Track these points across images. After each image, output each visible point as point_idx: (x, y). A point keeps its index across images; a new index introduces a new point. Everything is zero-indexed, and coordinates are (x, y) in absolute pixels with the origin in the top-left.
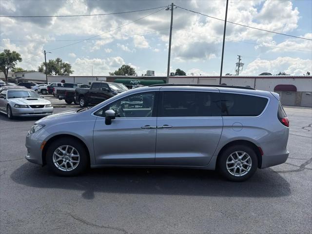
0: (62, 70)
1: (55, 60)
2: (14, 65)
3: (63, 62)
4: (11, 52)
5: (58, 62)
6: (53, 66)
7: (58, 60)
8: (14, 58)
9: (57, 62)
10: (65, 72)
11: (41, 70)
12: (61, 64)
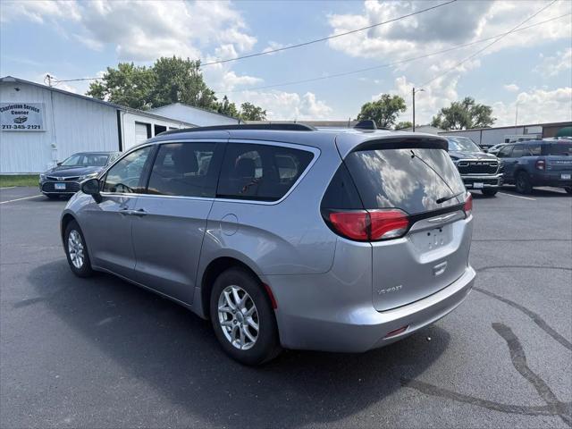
0: (473, 120)
1: (461, 103)
2: (394, 117)
3: (476, 103)
4: (392, 97)
5: (467, 104)
6: (456, 114)
7: (467, 102)
8: (395, 106)
9: (464, 106)
10: (478, 123)
11: (436, 124)
12: (473, 108)
